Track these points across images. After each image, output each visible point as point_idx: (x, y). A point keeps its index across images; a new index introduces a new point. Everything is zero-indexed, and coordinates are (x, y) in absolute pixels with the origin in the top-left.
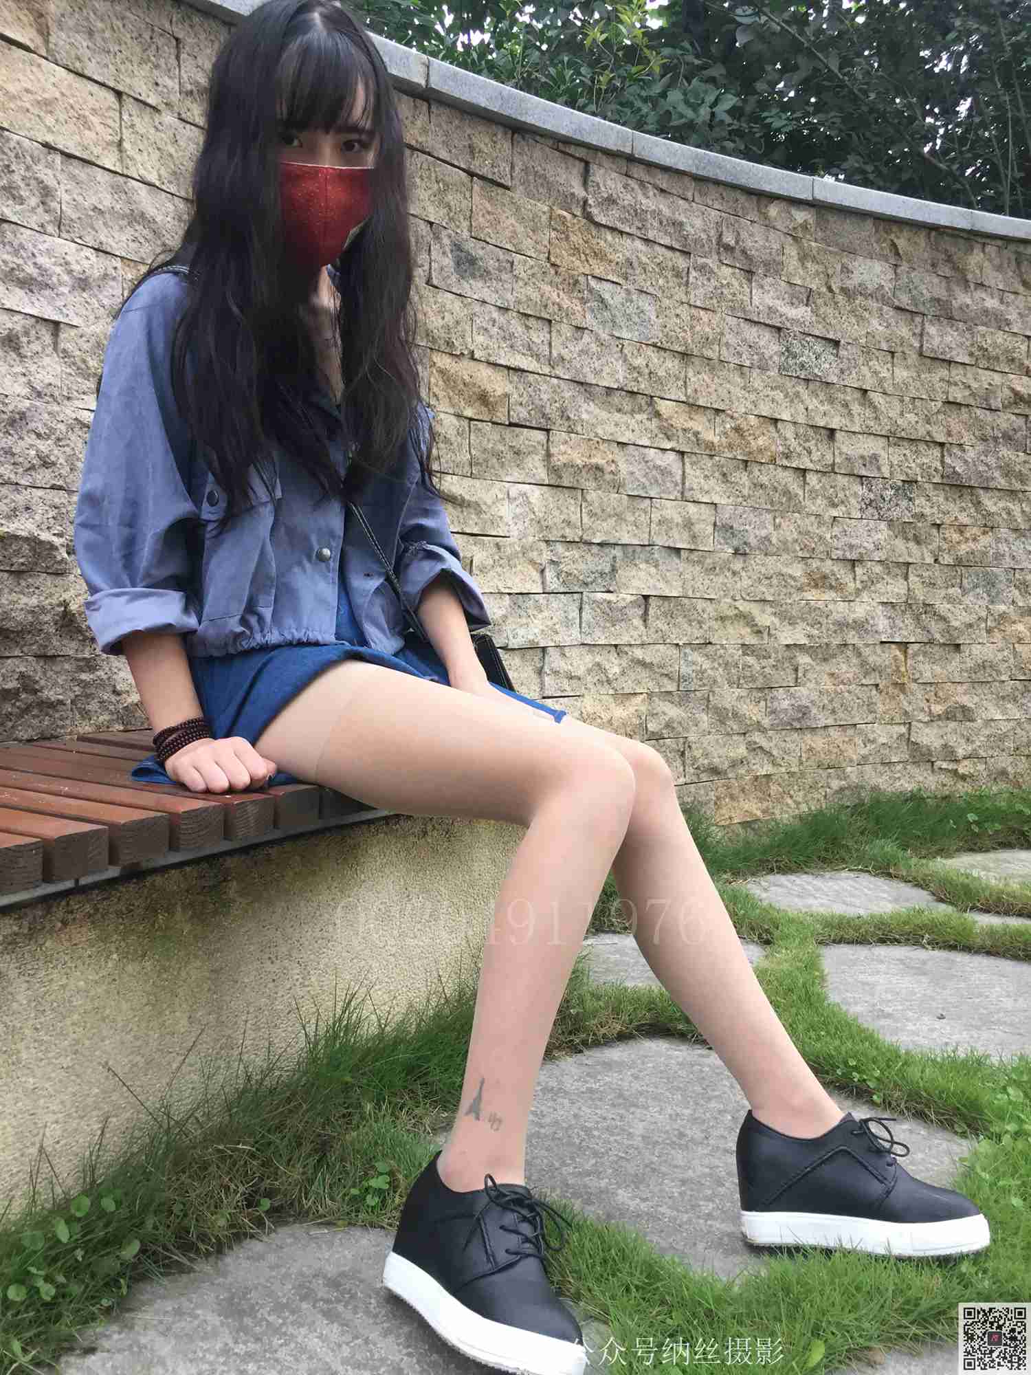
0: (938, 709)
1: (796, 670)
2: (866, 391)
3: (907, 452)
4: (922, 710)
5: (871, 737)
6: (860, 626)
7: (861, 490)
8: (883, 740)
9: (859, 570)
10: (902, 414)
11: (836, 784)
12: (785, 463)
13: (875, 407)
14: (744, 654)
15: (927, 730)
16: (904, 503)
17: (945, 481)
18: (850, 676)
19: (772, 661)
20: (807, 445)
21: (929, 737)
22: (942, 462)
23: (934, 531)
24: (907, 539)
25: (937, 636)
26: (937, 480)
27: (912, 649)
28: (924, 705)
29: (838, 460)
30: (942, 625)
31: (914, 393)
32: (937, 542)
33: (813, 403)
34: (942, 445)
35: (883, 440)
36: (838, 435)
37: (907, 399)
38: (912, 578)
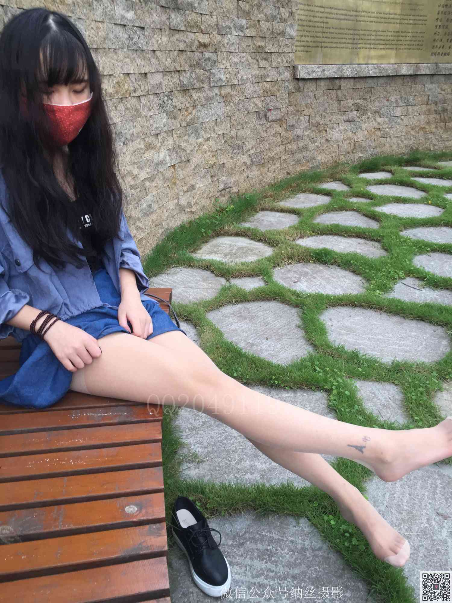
0: (185, 188)
1: (146, 189)
2: (154, 51)
3: (169, 78)
4: (181, 191)
5: (168, 208)
6: (161, 163)
7: (157, 100)
8: (171, 208)
9: (160, 137)
10: (166, 60)
11: (160, 231)
12: (134, 95)
13: (158, 59)
14: (131, 189)
15: (183, 199)
16: (170, 102)
17: (181, 89)
18: (161, 185)
19: (139, 189)
20: (139, 83)
21: (183, 201)
22: (180, 80)
23: (179, 112)
24: (171, 118)
25: (183, 158)
26: (179, 89)
27: (177, 166)
28: (181, 188)
29: (150, 88)
30: (184, 153)
31: (169, 48)
32: (180, 117)
33: (139, 61)
34: (179, 71)
35: (161, 74)
36: (148, 75)
37: (167, 52)
38: (175, 136)
